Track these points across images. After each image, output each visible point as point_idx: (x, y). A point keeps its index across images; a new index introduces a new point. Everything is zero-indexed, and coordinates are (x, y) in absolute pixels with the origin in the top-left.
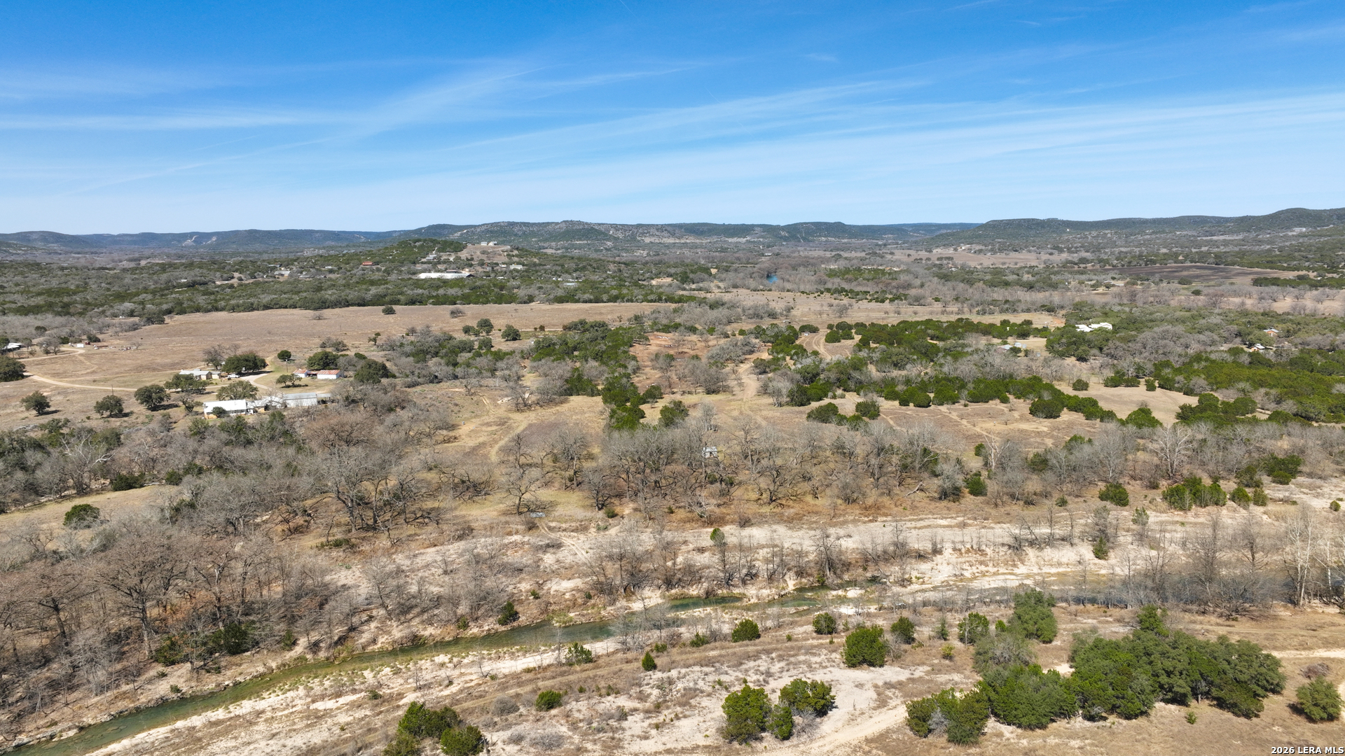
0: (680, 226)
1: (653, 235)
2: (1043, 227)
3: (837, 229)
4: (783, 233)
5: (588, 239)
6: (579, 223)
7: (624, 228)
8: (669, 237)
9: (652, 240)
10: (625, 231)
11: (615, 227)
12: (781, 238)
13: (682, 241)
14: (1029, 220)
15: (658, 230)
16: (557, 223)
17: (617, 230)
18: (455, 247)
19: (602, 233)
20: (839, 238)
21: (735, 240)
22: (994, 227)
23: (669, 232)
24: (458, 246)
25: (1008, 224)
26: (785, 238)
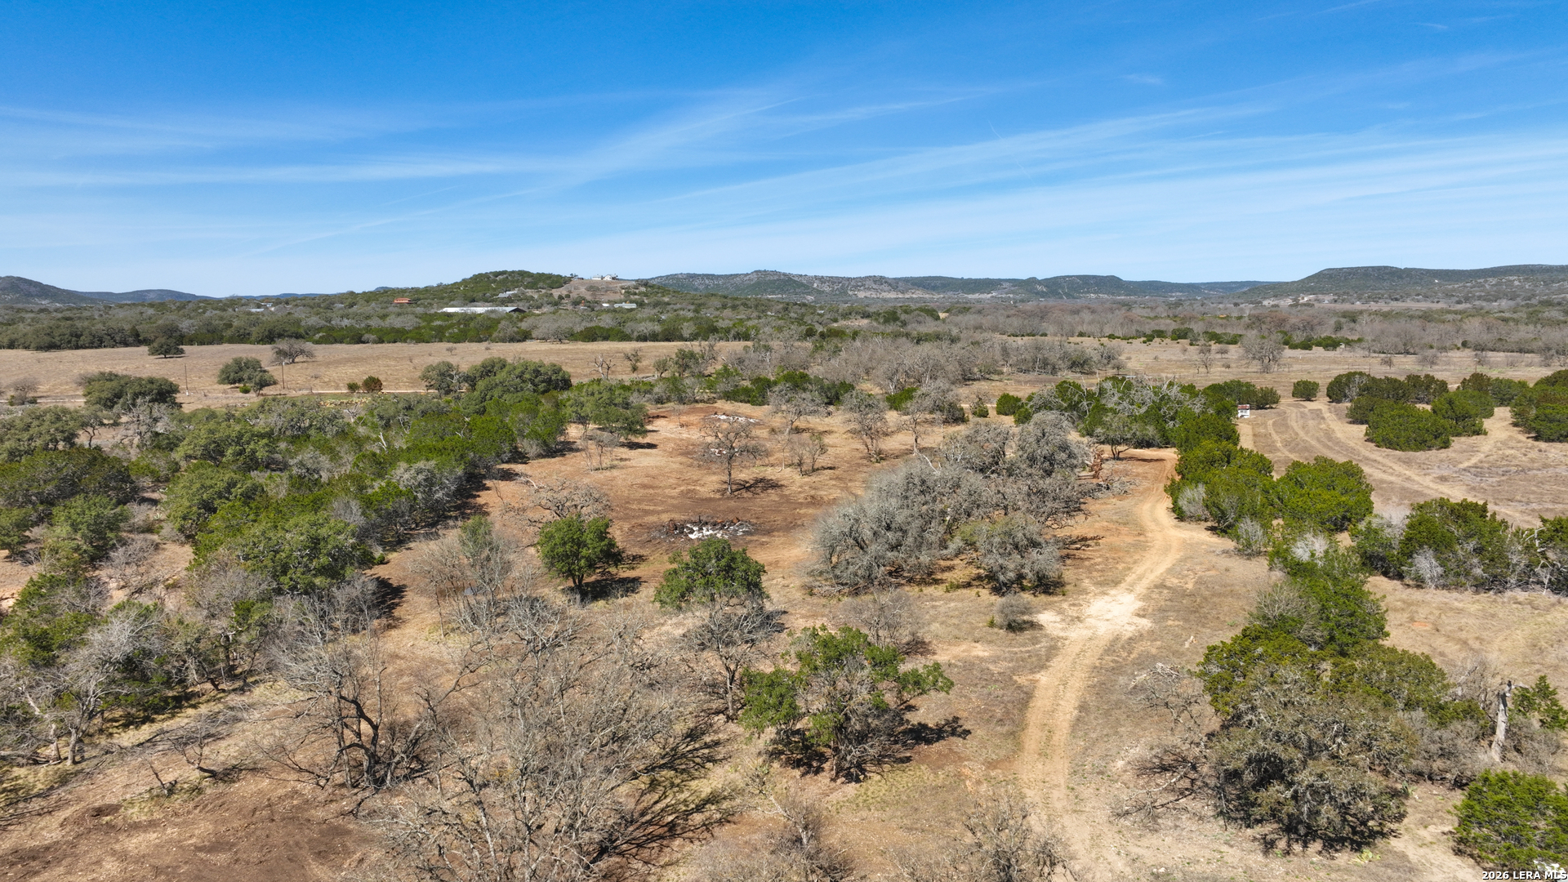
0: (906, 280)
1: (869, 289)
2: (1400, 277)
3: (1110, 284)
4: (1039, 288)
5: (783, 291)
7: (832, 280)
8: (889, 291)
9: (868, 294)
10: (833, 283)
11: (822, 280)
12: (1037, 293)
13: (907, 296)
14: (1379, 268)
15: (875, 282)
16: (748, 275)
17: (822, 283)
18: (553, 282)
19: (803, 285)
20: (1113, 294)
21: (977, 296)
22: (1331, 277)
23: (890, 285)
24: (557, 281)
25: (1350, 274)
26: (1042, 294)
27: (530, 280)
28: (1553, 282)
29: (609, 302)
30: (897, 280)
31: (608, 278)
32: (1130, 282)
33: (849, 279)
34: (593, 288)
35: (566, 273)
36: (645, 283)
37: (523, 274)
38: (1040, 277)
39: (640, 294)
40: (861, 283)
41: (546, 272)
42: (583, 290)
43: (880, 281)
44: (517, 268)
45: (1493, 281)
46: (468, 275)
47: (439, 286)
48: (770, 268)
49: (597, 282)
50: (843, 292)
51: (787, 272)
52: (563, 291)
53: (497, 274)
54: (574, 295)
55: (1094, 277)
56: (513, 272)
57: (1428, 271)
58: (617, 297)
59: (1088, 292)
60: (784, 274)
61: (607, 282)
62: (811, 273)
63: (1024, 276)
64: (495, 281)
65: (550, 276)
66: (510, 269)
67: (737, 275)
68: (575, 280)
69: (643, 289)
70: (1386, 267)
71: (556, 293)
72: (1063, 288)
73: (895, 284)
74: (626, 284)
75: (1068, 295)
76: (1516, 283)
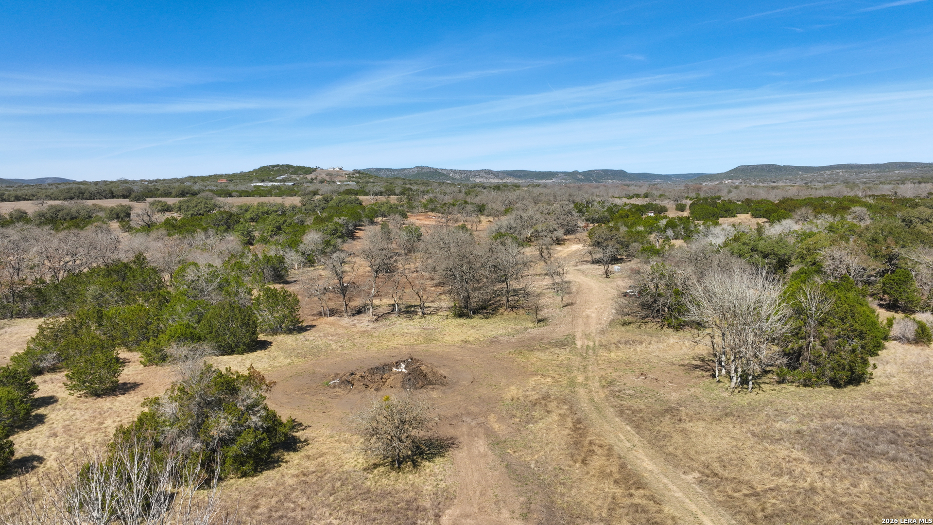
0: (504, 172)
1: (482, 177)
2: (781, 170)
3: (620, 175)
4: (580, 177)
5: (432, 178)
6: (428, 168)
7: (461, 172)
8: (494, 178)
9: (482, 180)
10: (462, 174)
11: (455, 172)
12: (578, 180)
13: (504, 181)
14: (769, 166)
15: (486, 173)
16: (411, 169)
17: (455, 173)
18: (306, 171)
19: (444, 174)
20: (622, 180)
21: (544, 181)
22: (743, 170)
23: (494, 175)
24: (308, 170)
25: (753, 168)
26: (581, 180)
27: (293, 170)
28: (860, 173)
29: (340, 181)
30: (498, 172)
31: (337, 169)
32: (632, 174)
33: (470, 171)
34: (329, 174)
35: (313, 166)
36: (359, 172)
37: (288, 166)
38: (580, 171)
39: (356, 177)
40: (477, 173)
41: (302, 165)
42: (324, 175)
43: (488, 172)
44: (285, 163)
45: (829, 172)
46: (257, 167)
47: (241, 173)
48: (424, 165)
49: (331, 171)
50: (467, 178)
51: (435, 167)
52: (313, 176)
53: (274, 166)
54: (319, 178)
55: (611, 170)
56: (283, 165)
57: (796, 167)
58: (344, 179)
59: (608, 179)
60: (433, 169)
61: (337, 171)
62: (449, 168)
63: (571, 170)
64: (273, 170)
65: (304, 168)
66: (281, 164)
67: (405, 169)
68: (318, 170)
69: (357, 175)
70: (773, 165)
71: (309, 177)
72: (593, 177)
73: (497, 174)
74: (348, 173)
75: (596, 181)
76: (841, 174)
